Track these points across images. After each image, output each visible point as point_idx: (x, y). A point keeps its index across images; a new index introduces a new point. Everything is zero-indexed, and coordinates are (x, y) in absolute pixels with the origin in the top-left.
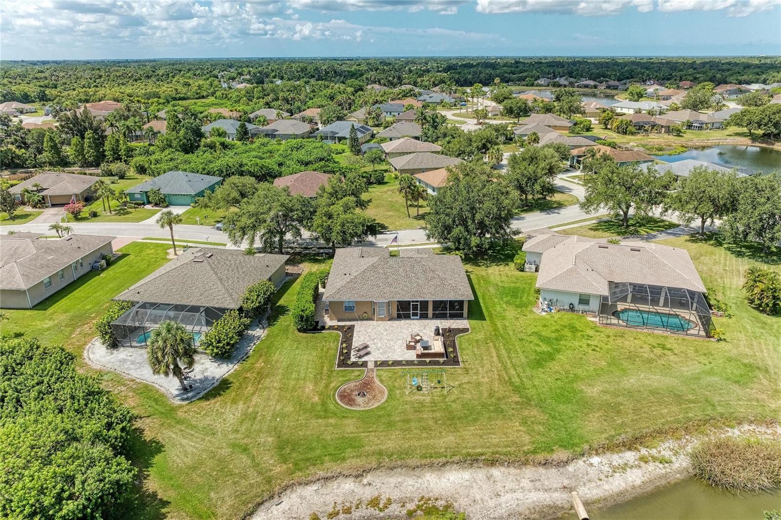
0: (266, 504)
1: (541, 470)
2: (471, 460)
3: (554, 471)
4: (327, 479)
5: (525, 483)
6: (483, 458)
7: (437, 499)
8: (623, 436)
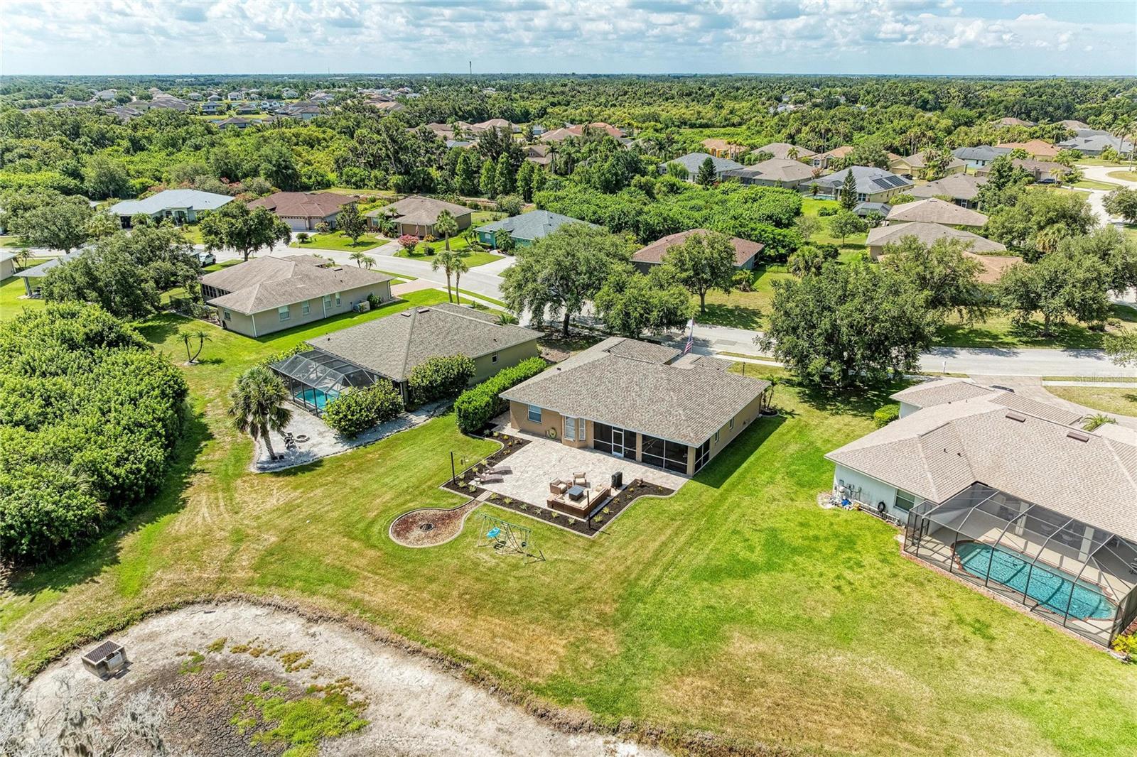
0: (197, 607)
1: (531, 721)
2: (450, 662)
3: (546, 731)
4: (278, 607)
5: (489, 729)
6: (468, 666)
7: (358, 689)
8: (709, 734)
